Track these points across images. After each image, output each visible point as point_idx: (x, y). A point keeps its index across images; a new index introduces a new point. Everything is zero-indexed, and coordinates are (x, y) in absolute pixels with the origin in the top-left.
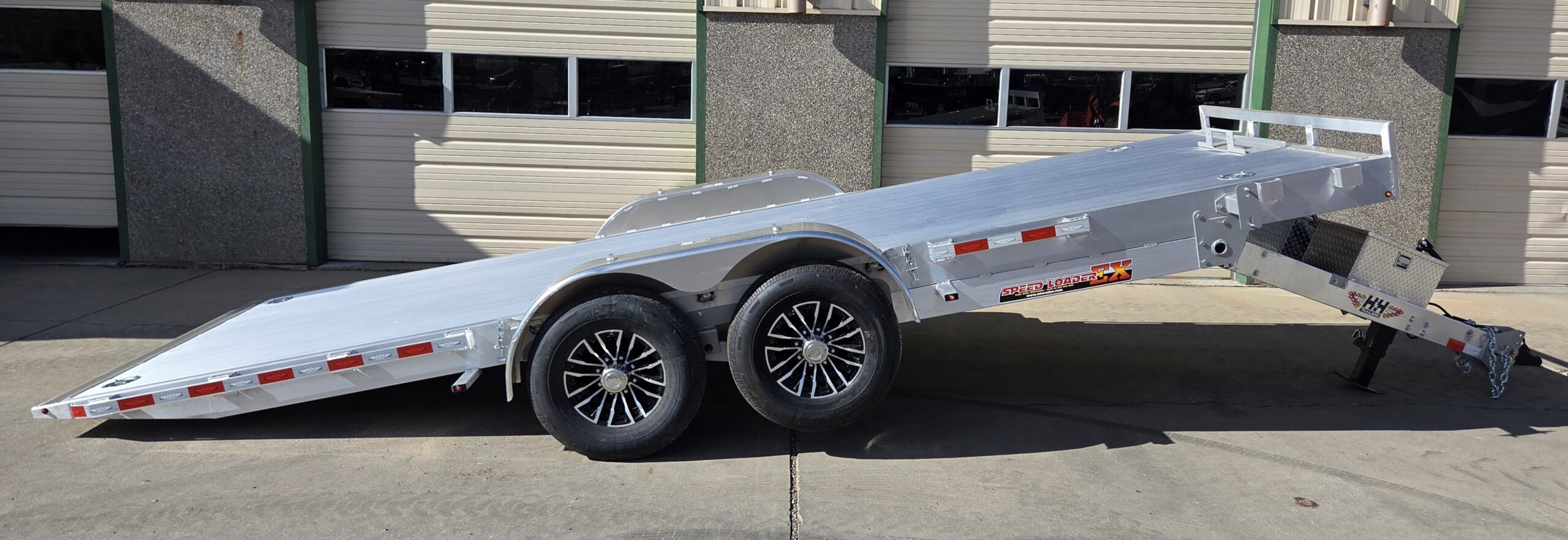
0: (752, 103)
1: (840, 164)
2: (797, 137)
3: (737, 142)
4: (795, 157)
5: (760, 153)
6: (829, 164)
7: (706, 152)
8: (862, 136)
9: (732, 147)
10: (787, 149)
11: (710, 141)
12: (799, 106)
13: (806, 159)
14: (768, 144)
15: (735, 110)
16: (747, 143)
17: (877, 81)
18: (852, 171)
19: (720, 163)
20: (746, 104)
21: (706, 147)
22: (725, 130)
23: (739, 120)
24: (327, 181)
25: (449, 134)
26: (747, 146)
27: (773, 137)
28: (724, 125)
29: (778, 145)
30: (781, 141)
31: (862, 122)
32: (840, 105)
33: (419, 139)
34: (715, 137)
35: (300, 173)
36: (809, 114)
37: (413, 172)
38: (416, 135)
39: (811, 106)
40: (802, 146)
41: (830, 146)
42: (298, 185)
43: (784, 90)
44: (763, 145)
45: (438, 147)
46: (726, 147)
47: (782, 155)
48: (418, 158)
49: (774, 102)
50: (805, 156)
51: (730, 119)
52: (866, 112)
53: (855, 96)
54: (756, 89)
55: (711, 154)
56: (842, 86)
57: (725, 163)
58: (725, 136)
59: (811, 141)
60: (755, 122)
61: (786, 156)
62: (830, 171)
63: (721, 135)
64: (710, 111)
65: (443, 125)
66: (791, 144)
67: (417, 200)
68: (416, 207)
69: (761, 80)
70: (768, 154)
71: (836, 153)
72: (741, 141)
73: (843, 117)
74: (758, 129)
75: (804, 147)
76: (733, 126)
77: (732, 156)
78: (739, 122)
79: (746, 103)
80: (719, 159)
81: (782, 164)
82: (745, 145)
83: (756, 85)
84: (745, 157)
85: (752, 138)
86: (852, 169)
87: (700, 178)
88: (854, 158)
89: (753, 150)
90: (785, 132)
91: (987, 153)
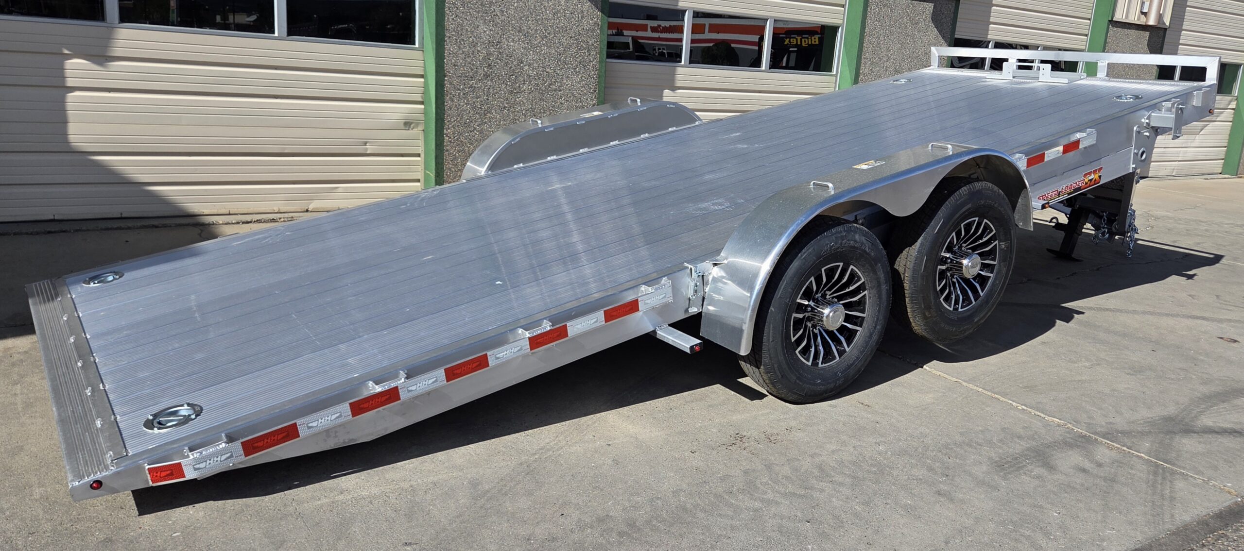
0: (491, 30)
1: (570, 97)
2: (533, 69)
3: (477, 72)
4: (531, 89)
5: (499, 84)
6: (561, 96)
7: (446, 82)
8: (589, 69)
9: (471, 77)
10: (524, 80)
11: (449, 70)
12: (535, 36)
13: (541, 92)
14: (507, 74)
15: (474, 37)
16: (486, 73)
17: (603, 15)
18: (580, 104)
19: (459, 94)
20: (485, 32)
21: (445, 76)
22: (465, 58)
23: (479, 49)
25: (117, 52)
26: (486, 76)
27: (511, 67)
28: (463, 52)
29: (516, 76)
30: (518, 72)
31: (589, 55)
32: (571, 37)
33: (70, 57)
34: (455, 66)
36: (544, 44)
37: (62, 102)
38: (66, 52)
39: (546, 37)
40: (537, 78)
41: (562, 78)
43: (521, 18)
44: (502, 75)
45: (101, 69)
46: (466, 76)
47: (519, 87)
48: (70, 82)
49: (512, 30)
50: (540, 89)
51: (470, 47)
52: (593, 45)
53: (584, 29)
54: (494, 15)
55: (451, 84)
56: (573, 17)
57: (464, 94)
58: (465, 65)
60: (494, 51)
61: (523, 88)
62: (561, 103)
63: (461, 64)
64: (450, 37)
65: (108, 39)
66: (528, 75)
67: (72, 138)
68: (70, 147)
69: (500, 6)
70: (507, 85)
71: (567, 85)
72: (481, 71)
73: (574, 50)
74: (497, 59)
75: (539, 78)
76: (473, 54)
77: (471, 87)
78: (478, 51)
79: (485, 29)
80: (459, 89)
81: (519, 96)
83: (495, 11)
85: (491, 68)
86: (581, 102)
87: (439, 110)
88: (582, 91)
89: (492, 80)
90: (522, 62)
91: (674, 88)
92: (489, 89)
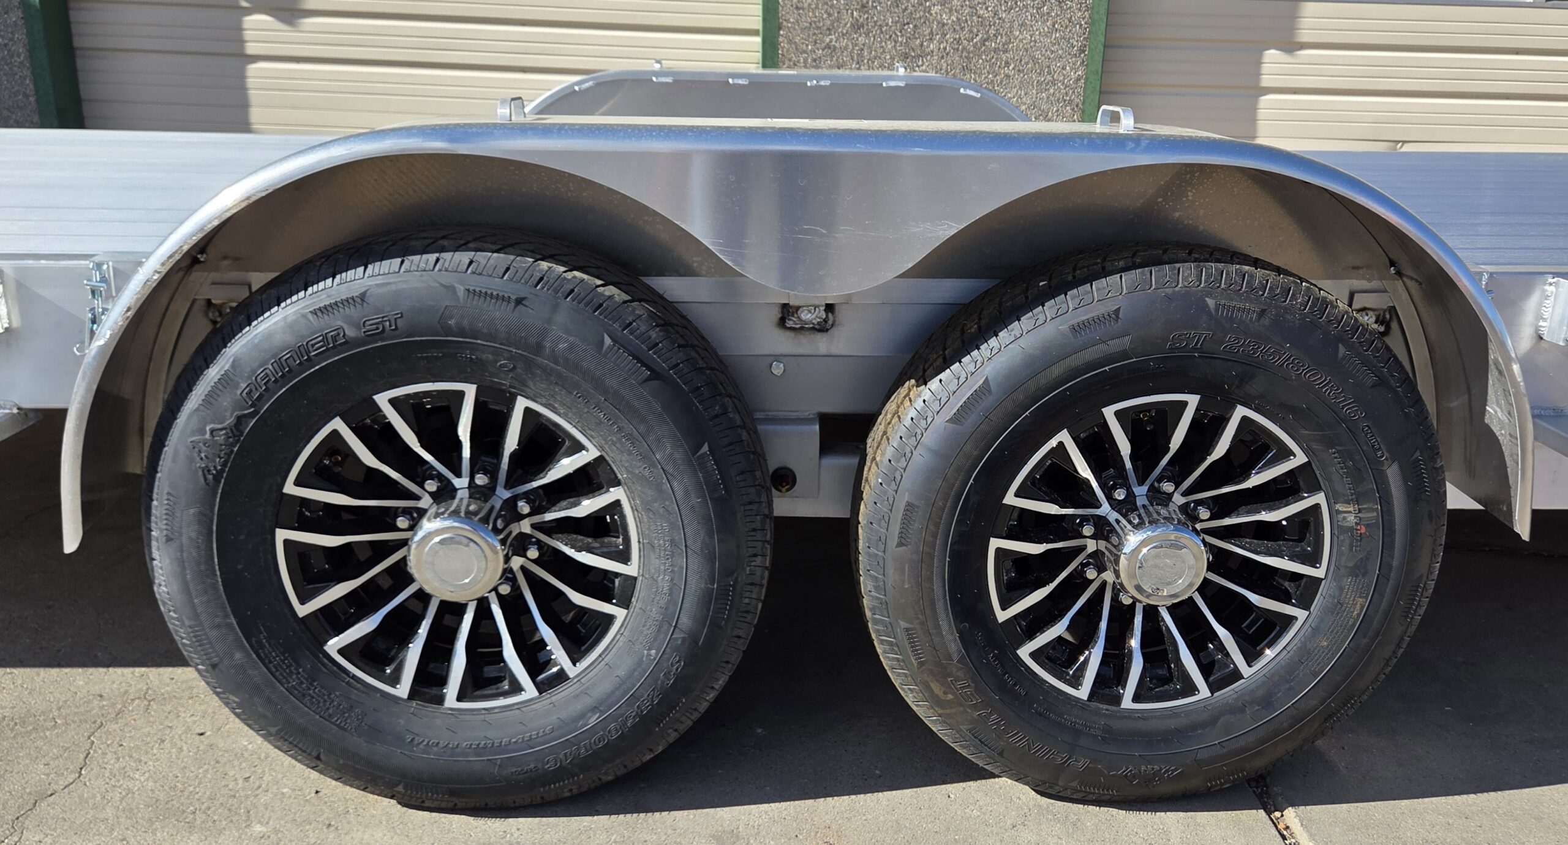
1: (1027, 63)
2: (951, 10)
3: (838, 20)
4: (945, 49)
5: (881, 42)
6: (1007, 62)
7: (781, 39)
8: (1070, 8)
9: (829, 29)
10: (931, 33)
11: (788, 16)
13: (965, 54)
14: (896, 22)
16: (857, 20)
18: (1049, 78)
19: (805, 61)
21: (780, 28)
24: (85, 91)
25: (308, 4)
26: (857, 26)
27: (906, 9)
29: (915, 26)
30: (920, 18)
33: (249, 11)
34: (797, 8)
35: (27, 72)
37: (242, 77)
38: (245, 4)
40: (958, 28)
41: (1011, 27)
42: (26, 95)
44: (887, 25)
45: (288, 28)
46: (818, 28)
47: (922, 45)
48: (251, 48)
50: (964, 48)
55: (790, 42)
57: (815, 60)
58: (817, 7)
59: (975, 18)
61: (928, 46)
62: (1007, 76)
66: (938, 23)
70: (896, 42)
71: (1021, 41)
72: (847, 19)
75: (962, 29)
77: (828, 46)
80: (805, 52)
81: (920, 63)
82: (852, 25)
84: (853, 49)
85: (867, 12)
86: (1049, 73)
88: (1052, 52)
89: (867, 35)
91: (1291, 46)
92: (862, 50)
